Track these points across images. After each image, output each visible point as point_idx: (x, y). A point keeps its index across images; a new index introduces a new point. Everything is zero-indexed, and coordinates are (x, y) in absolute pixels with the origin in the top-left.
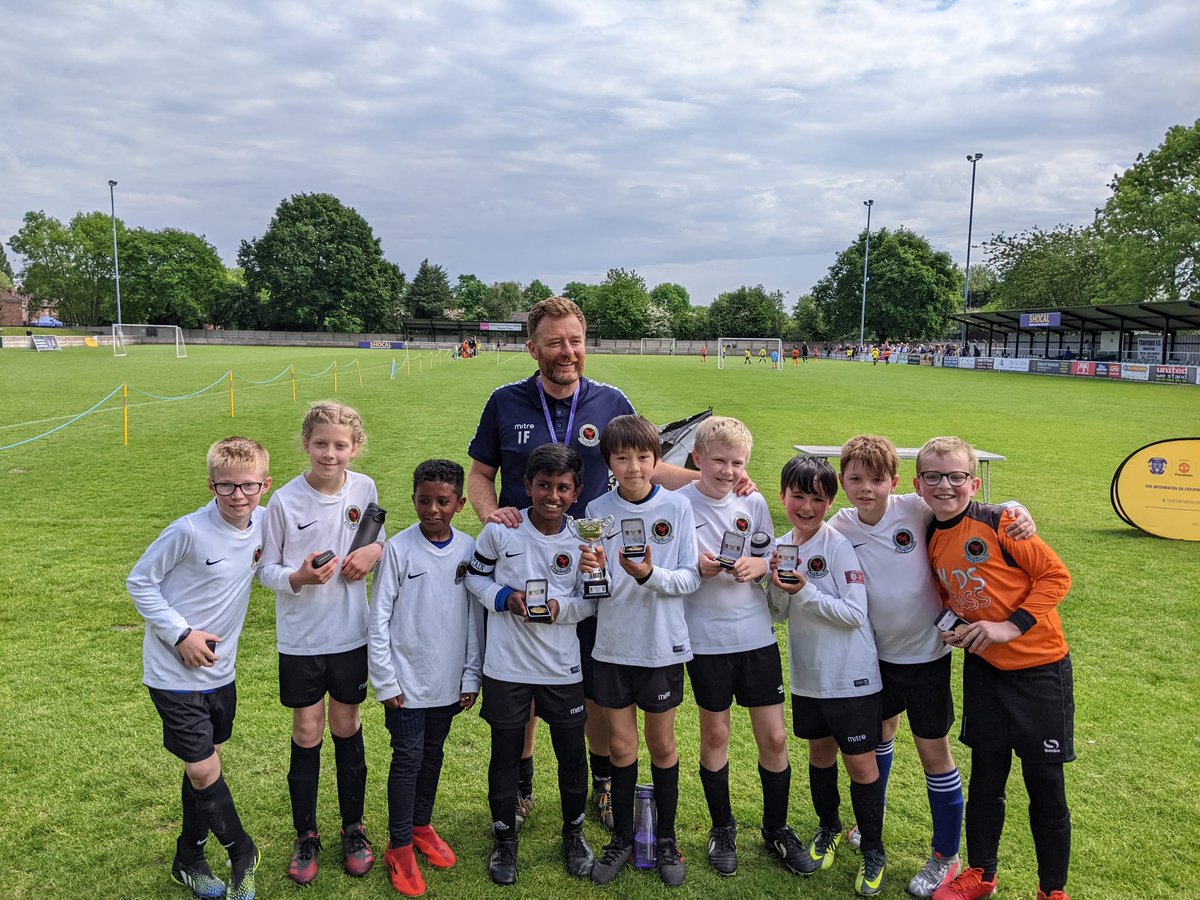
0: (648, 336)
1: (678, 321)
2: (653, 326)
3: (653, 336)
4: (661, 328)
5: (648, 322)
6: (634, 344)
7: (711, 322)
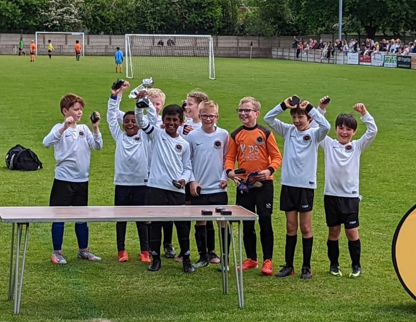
0: (47, 29)
1: (90, 7)
2: (53, 13)
3: (54, 28)
4: (66, 17)
5: (46, 8)
6: (26, 40)
7: (138, 8)
